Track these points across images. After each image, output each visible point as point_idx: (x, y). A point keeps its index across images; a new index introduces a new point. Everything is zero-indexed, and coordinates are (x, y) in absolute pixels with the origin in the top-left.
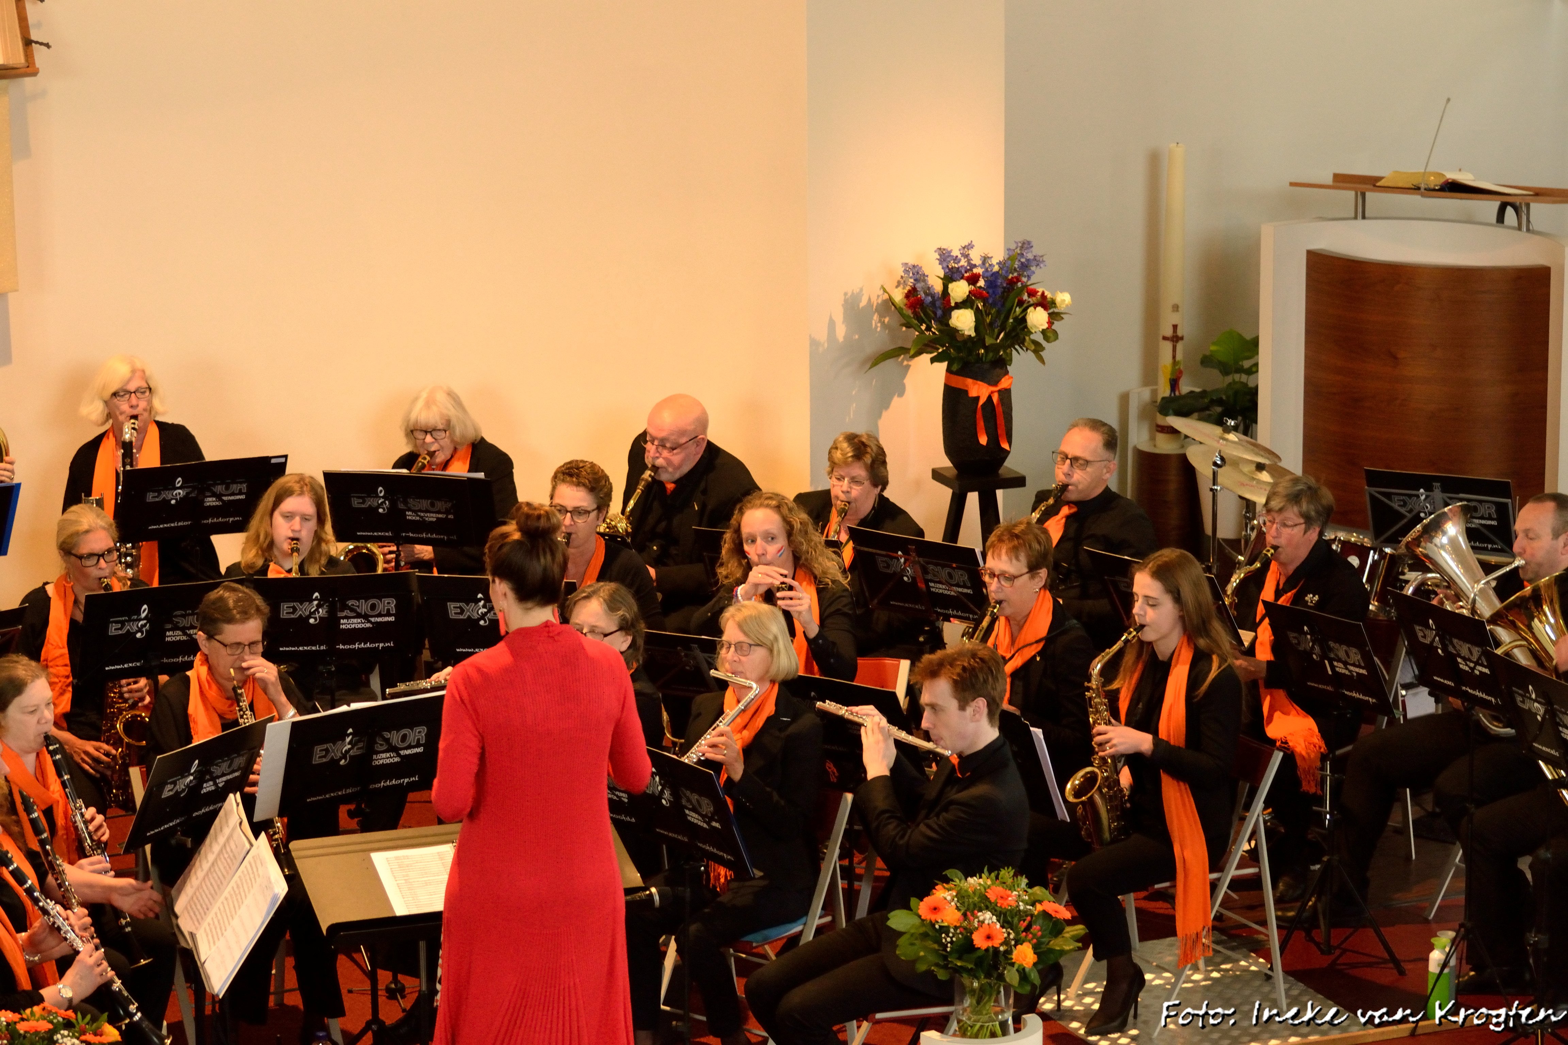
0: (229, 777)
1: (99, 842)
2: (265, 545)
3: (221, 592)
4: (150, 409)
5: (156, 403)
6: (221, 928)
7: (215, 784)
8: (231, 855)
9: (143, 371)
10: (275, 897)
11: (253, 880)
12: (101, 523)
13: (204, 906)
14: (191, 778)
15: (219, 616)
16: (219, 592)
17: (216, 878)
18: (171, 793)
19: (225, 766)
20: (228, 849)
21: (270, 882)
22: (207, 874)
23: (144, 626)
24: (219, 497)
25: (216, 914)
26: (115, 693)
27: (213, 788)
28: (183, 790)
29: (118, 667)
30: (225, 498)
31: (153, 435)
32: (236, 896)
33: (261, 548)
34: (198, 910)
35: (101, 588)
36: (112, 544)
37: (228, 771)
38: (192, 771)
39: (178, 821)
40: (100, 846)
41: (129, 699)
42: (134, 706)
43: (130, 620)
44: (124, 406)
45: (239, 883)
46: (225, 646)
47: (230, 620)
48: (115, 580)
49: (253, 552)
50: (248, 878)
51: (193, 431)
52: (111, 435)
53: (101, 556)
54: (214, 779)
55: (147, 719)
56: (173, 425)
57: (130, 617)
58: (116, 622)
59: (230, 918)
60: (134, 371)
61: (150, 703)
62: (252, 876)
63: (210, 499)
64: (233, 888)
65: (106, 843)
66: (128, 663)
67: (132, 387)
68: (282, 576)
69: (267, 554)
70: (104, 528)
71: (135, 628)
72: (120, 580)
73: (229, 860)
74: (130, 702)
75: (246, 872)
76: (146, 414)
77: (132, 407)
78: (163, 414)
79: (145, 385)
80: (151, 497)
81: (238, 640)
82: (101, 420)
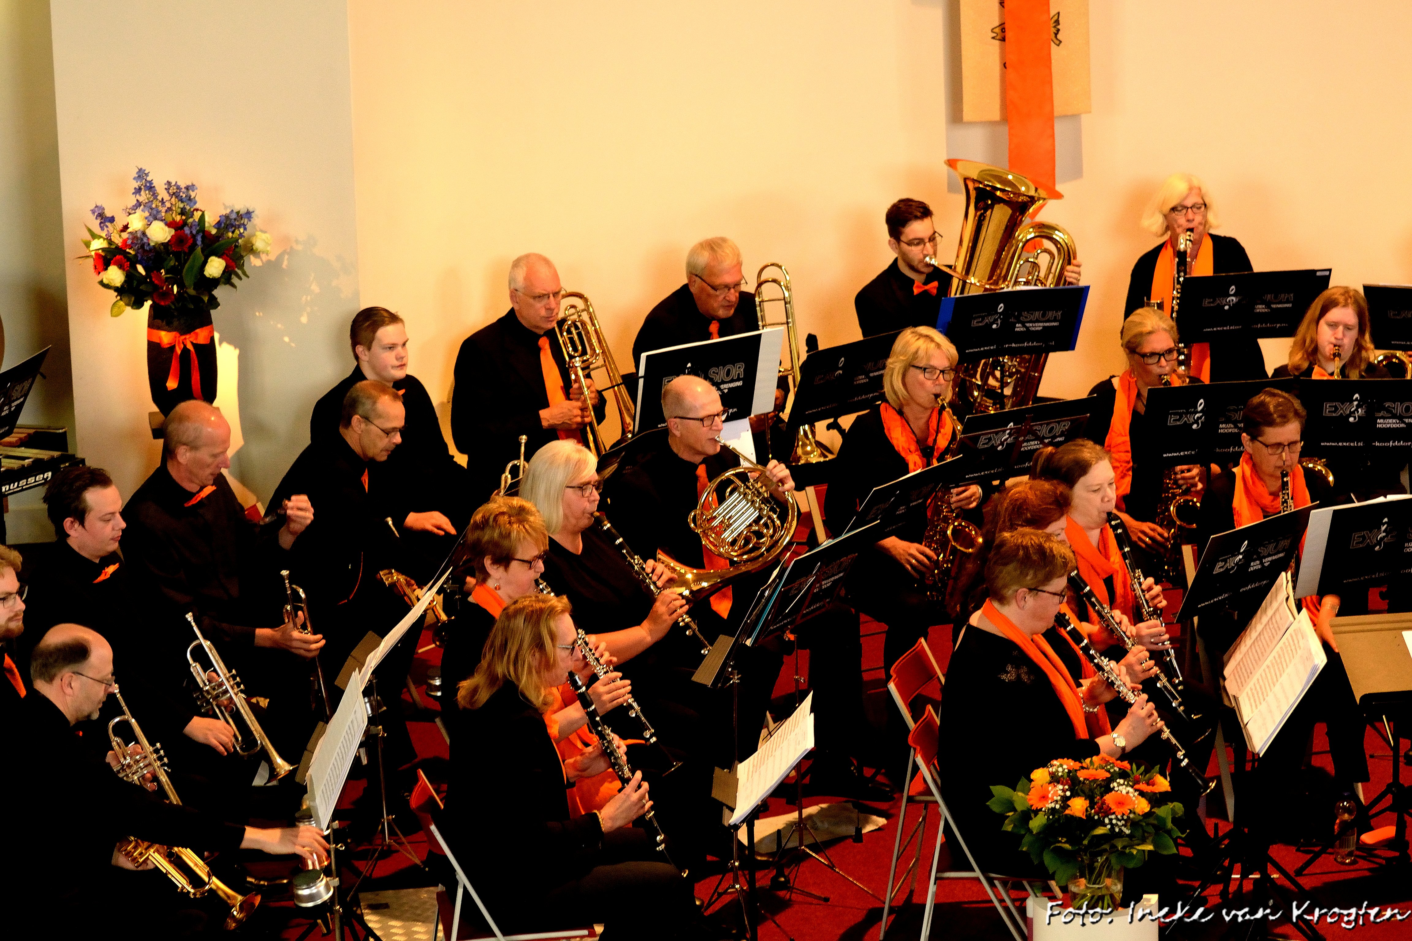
0: (1274, 558)
1: (1156, 608)
2: (1310, 350)
3: (1263, 398)
4: (1205, 223)
5: (1211, 217)
6: (1263, 693)
7: (1262, 563)
8: (1276, 626)
9: (1200, 189)
10: (1315, 668)
11: (1294, 651)
12: (1163, 325)
13: (1249, 671)
14: (1241, 557)
15: (1260, 420)
16: (1262, 397)
17: (1261, 646)
18: (1222, 570)
19: (1272, 546)
20: (1274, 621)
21: (1311, 654)
22: (1254, 642)
23: (1199, 418)
24: (1268, 305)
25: (1258, 680)
26: (1170, 479)
27: (1260, 567)
28: (1233, 568)
29: (1175, 454)
30: (1274, 306)
31: (1207, 247)
32: (1278, 665)
33: (1306, 351)
34: (1243, 674)
35: (1161, 384)
36: (1172, 345)
37: (1274, 552)
38: (1242, 551)
39: (1227, 595)
40: (1157, 612)
41: (1182, 485)
42: (1186, 492)
43: (1186, 414)
44: (1181, 219)
45: (1281, 653)
46: (1267, 446)
47: (1271, 423)
48: (1174, 377)
49: (1299, 356)
50: (1289, 649)
51: (1243, 244)
52: (1169, 246)
53: (1160, 355)
54: (1260, 559)
55: (1198, 504)
56: (1225, 237)
57: (1187, 410)
58: (1175, 414)
59: (1272, 685)
60: (1191, 189)
61: (1202, 489)
62: (1293, 648)
63: (1260, 306)
64: (1274, 657)
65: (1161, 610)
66: (1184, 451)
67: (1189, 203)
68: (1325, 378)
69: (1311, 358)
70: (1165, 330)
71: (1192, 420)
72: (1179, 377)
73: (1273, 631)
74: (1184, 487)
75: (1287, 644)
76: (1201, 228)
77: (1188, 221)
78: (1217, 227)
79: (1202, 202)
80: (1206, 303)
81: (1278, 440)
82: (1160, 232)
